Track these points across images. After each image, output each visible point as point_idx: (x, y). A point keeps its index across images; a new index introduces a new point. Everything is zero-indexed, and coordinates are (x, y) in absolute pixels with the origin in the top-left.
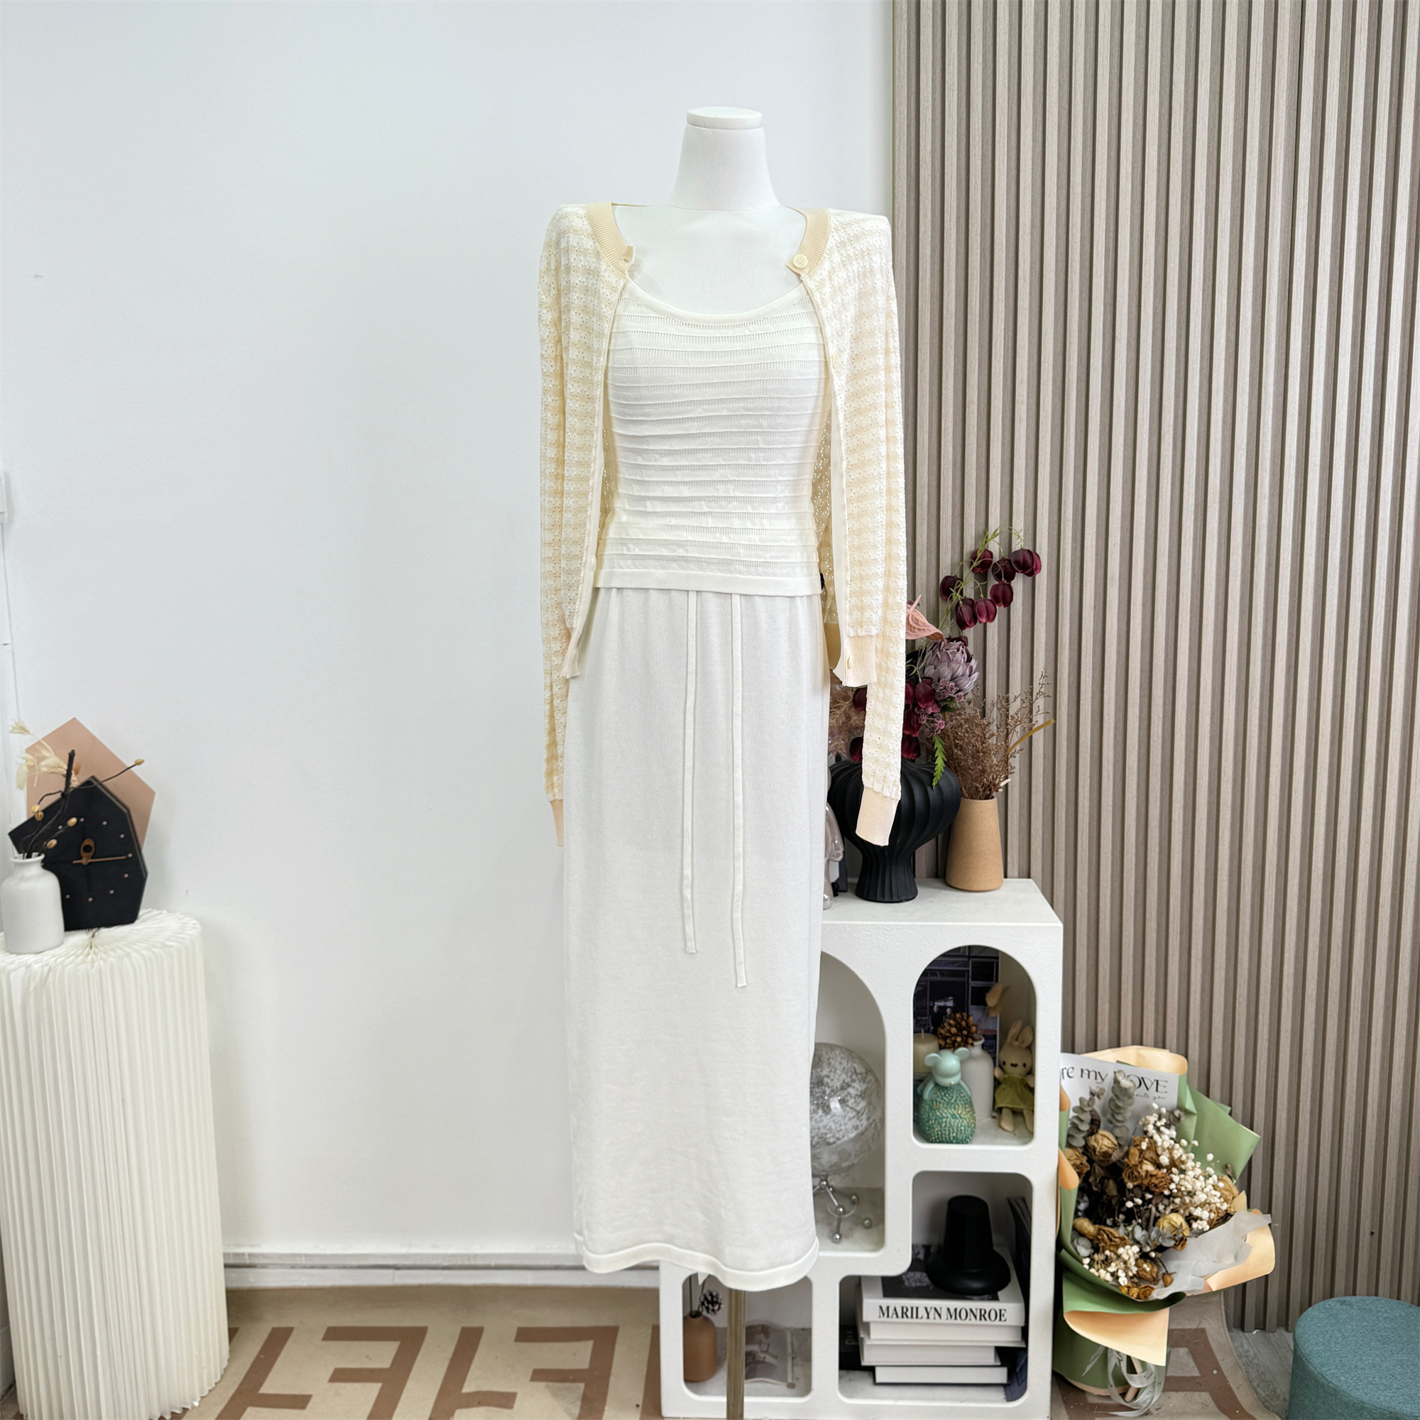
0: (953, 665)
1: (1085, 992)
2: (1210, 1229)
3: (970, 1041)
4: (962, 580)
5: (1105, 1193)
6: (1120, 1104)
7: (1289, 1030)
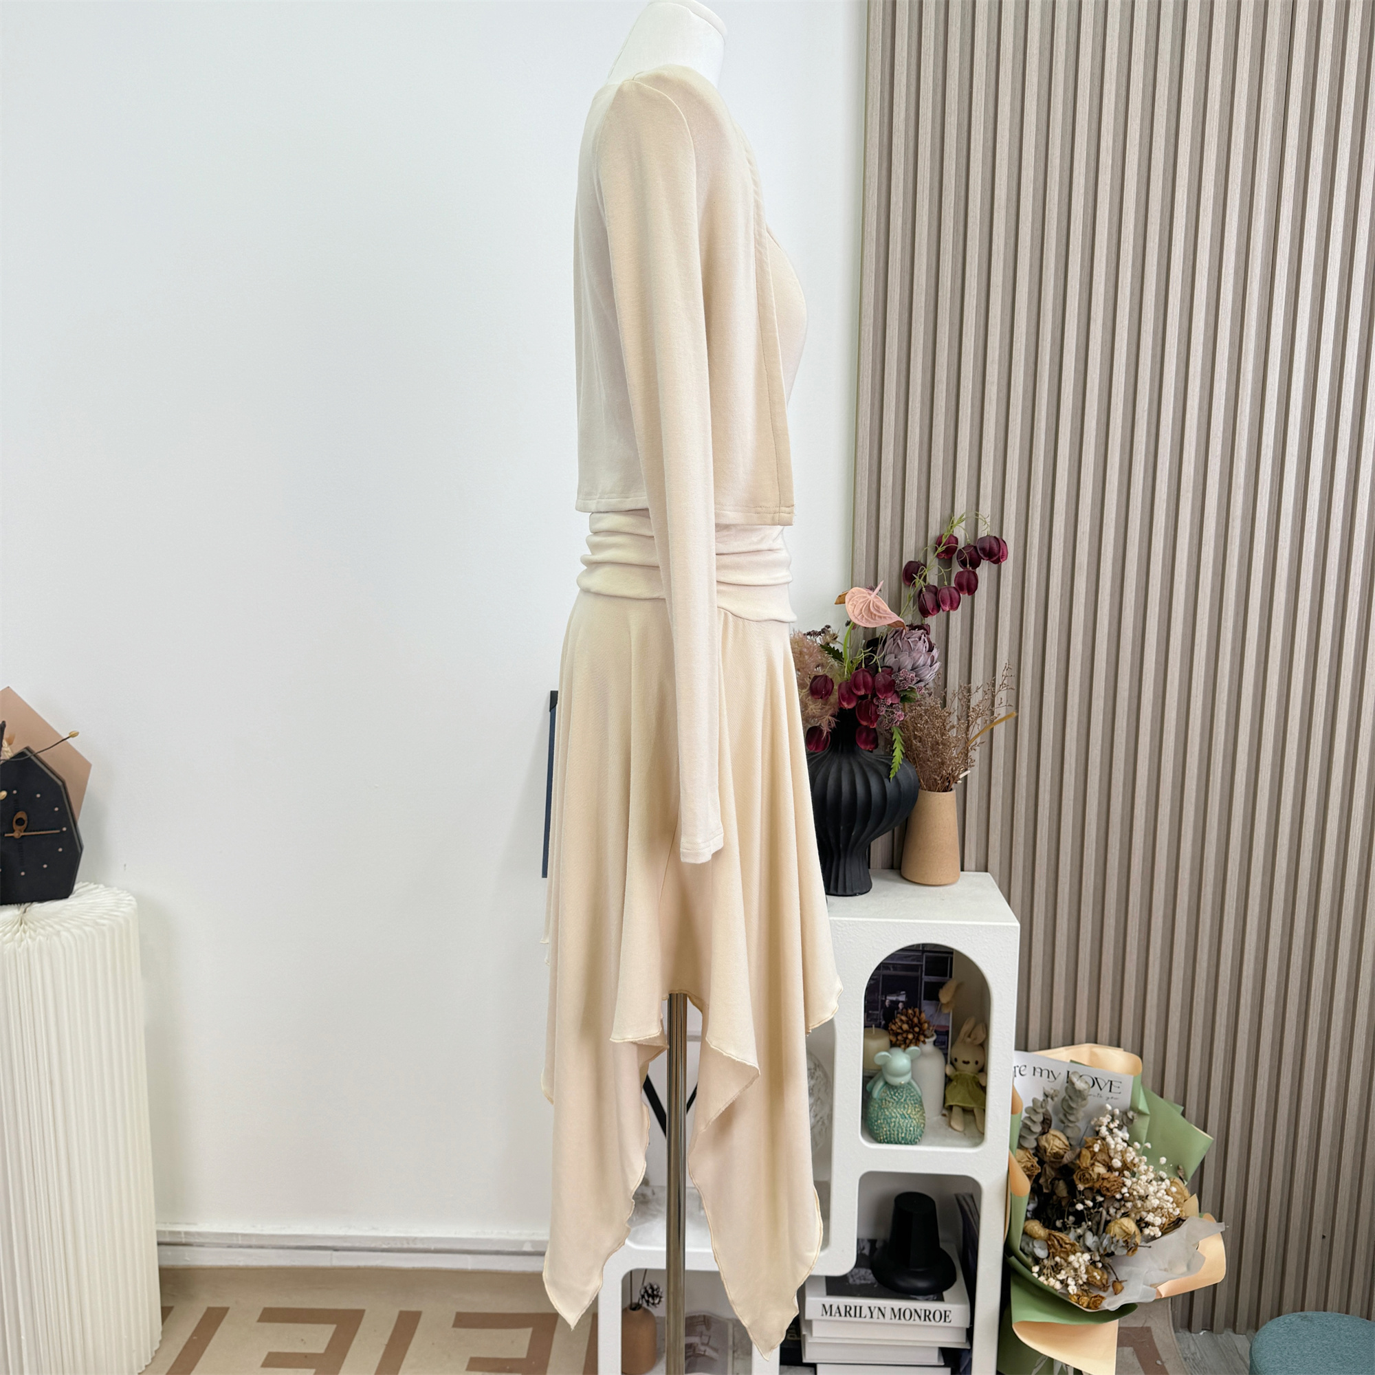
0: (914, 654)
1: (1040, 988)
2: (1162, 1235)
3: (922, 1038)
4: (925, 565)
5: (1055, 1194)
6: (1073, 1105)
7: (1247, 1031)
